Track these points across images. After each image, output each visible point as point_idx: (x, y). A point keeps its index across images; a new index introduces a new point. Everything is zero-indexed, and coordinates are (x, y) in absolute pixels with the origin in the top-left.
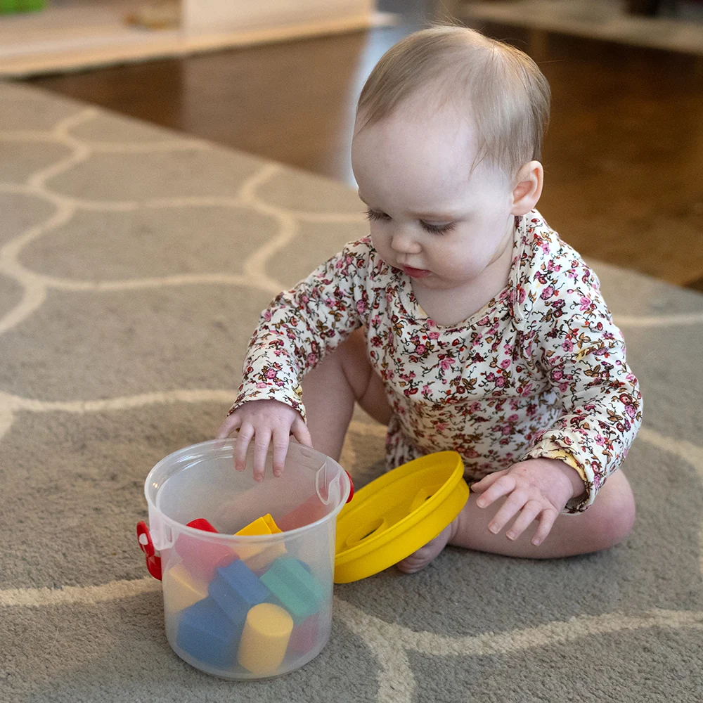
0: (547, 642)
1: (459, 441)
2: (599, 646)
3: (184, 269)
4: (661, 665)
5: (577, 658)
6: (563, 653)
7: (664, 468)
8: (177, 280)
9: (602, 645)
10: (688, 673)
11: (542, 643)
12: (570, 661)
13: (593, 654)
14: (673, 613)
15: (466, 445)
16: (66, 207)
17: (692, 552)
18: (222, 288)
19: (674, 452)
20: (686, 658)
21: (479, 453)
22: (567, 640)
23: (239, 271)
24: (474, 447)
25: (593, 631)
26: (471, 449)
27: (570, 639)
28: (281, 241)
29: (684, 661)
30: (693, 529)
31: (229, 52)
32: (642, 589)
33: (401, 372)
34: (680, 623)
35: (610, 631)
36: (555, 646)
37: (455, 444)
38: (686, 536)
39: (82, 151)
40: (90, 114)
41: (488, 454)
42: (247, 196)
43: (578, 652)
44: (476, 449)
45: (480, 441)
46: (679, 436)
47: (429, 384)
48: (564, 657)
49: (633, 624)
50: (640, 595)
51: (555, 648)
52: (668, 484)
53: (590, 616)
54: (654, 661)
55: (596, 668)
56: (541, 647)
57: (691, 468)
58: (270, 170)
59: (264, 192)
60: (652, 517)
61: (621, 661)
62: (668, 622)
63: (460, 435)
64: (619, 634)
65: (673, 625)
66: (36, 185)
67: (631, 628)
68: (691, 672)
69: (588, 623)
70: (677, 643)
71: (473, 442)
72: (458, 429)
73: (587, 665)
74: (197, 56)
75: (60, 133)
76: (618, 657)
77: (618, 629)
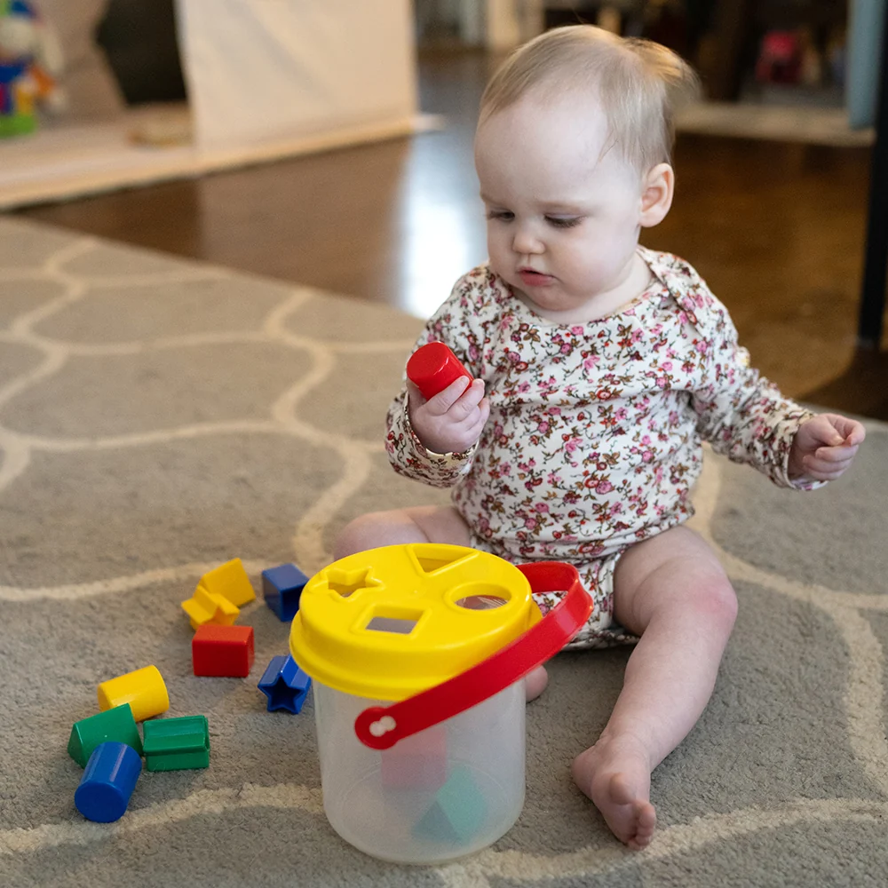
0: (666, 853)
2: (733, 854)
3: (199, 417)
4: (813, 874)
5: (706, 871)
6: (687, 867)
7: (794, 619)
8: (190, 431)
9: (736, 851)
10: (848, 879)
11: (660, 855)
12: (698, 876)
13: (724, 863)
14: (823, 803)
16: (56, 354)
17: (838, 723)
18: (245, 437)
19: (805, 599)
20: (843, 861)
22: (691, 848)
23: (266, 416)
25: (724, 834)
27: (695, 846)
28: (316, 377)
29: (842, 865)
30: (835, 694)
31: (251, 169)
32: (781, 774)
34: (833, 815)
35: (744, 832)
36: (676, 857)
38: (828, 703)
39: (76, 288)
40: (87, 246)
42: (274, 328)
43: (707, 863)
46: (808, 579)
47: (554, 472)
48: (689, 871)
49: (773, 820)
50: (778, 781)
51: (677, 861)
52: (801, 639)
53: (719, 815)
54: (803, 867)
55: (732, 882)
56: (659, 860)
57: (828, 618)
58: (300, 297)
59: (294, 322)
60: (784, 683)
61: (762, 871)
62: (817, 814)
64: (756, 835)
65: (823, 818)
66: (21, 329)
67: (770, 826)
68: (852, 878)
69: (716, 823)
70: (830, 841)
73: (719, 880)
74: (213, 175)
75: (51, 269)
76: (758, 866)
77: (754, 828)
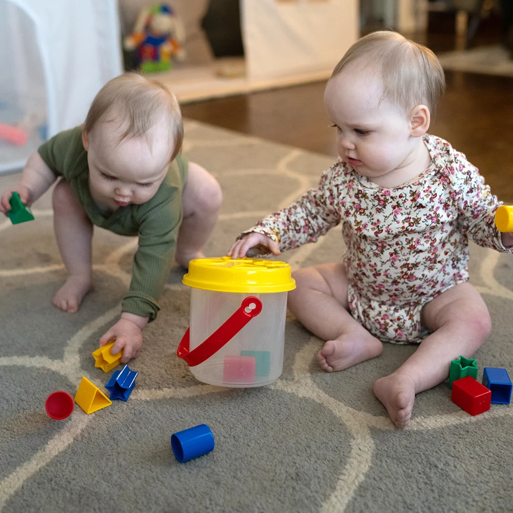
0: (457, 423)
1: (405, 270)
2: (491, 426)
5: (476, 432)
6: (467, 430)
8: (239, 215)
9: (492, 425)
11: (454, 424)
12: (472, 434)
13: (486, 430)
15: (409, 272)
21: (417, 277)
22: (470, 422)
24: (414, 273)
26: (412, 275)
27: (472, 421)
33: (372, 221)
35: (497, 416)
36: (462, 425)
37: (402, 272)
41: (422, 277)
43: (477, 429)
44: (415, 274)
45: (418, 268)
47: (389, 225)
48: (468, 432)
51: (462, 427)
55: (489, 439)
56: (454, 426)
61: (504, 435)
63: (407, 264)
64: (503, 418)
67: (511, 415)
71: (413, 269)
72: (405, 260)
73: (482, 437)
76: (503, 432)
77: (502, 415)
